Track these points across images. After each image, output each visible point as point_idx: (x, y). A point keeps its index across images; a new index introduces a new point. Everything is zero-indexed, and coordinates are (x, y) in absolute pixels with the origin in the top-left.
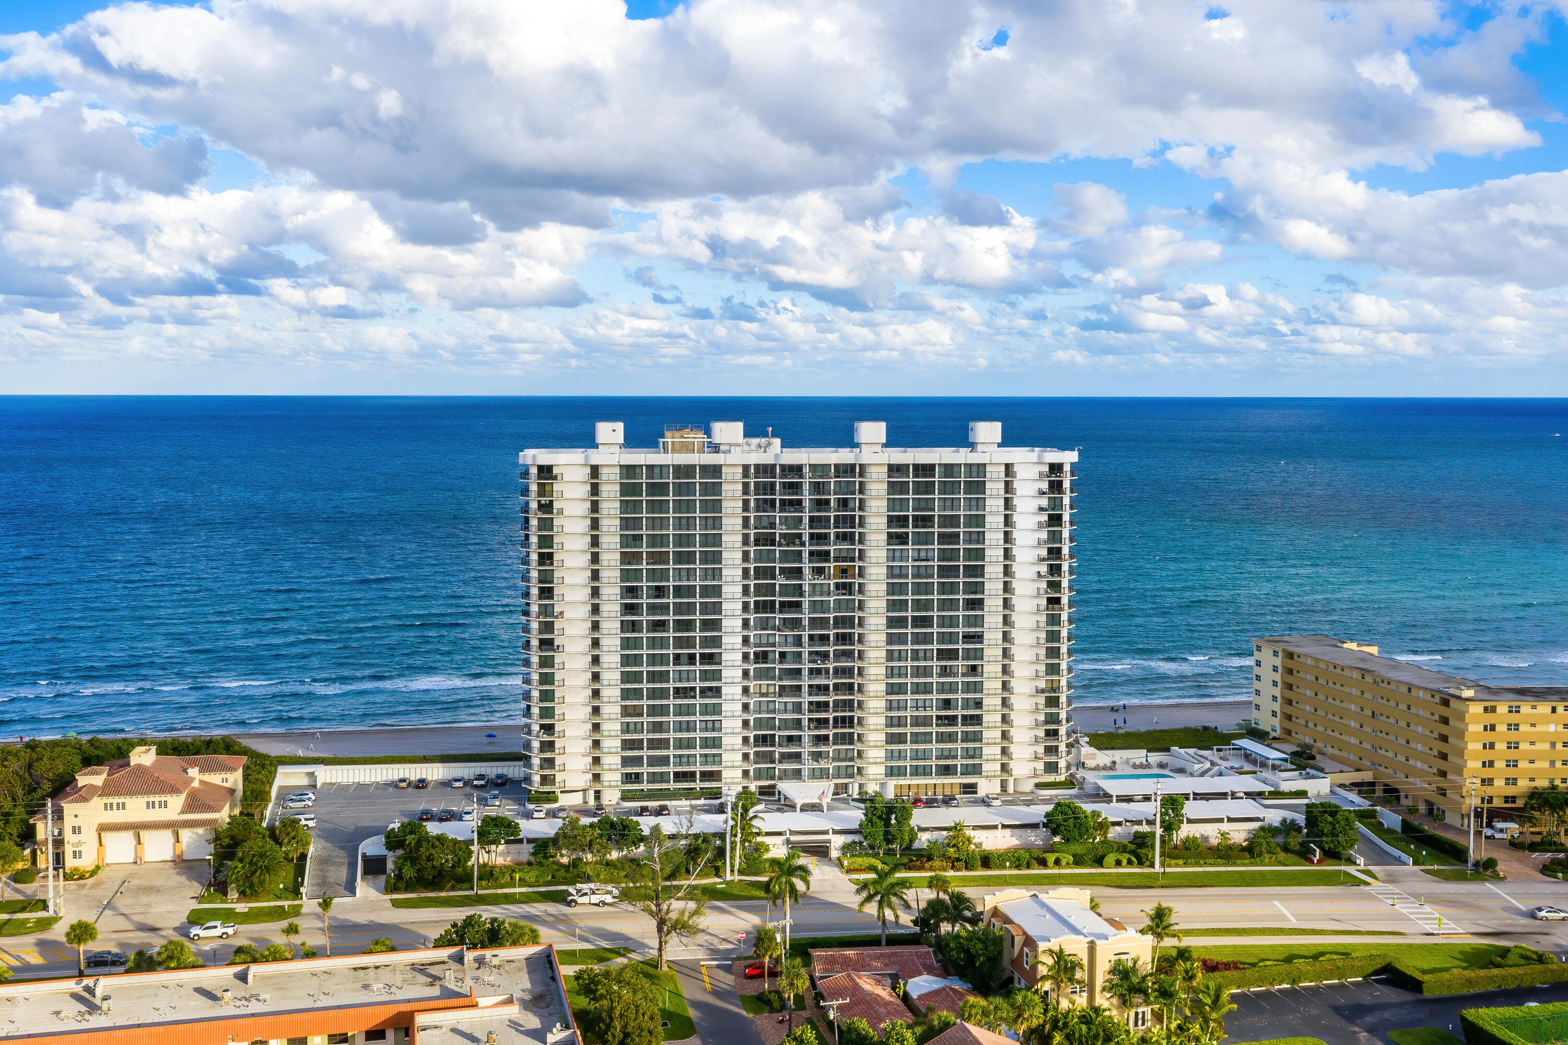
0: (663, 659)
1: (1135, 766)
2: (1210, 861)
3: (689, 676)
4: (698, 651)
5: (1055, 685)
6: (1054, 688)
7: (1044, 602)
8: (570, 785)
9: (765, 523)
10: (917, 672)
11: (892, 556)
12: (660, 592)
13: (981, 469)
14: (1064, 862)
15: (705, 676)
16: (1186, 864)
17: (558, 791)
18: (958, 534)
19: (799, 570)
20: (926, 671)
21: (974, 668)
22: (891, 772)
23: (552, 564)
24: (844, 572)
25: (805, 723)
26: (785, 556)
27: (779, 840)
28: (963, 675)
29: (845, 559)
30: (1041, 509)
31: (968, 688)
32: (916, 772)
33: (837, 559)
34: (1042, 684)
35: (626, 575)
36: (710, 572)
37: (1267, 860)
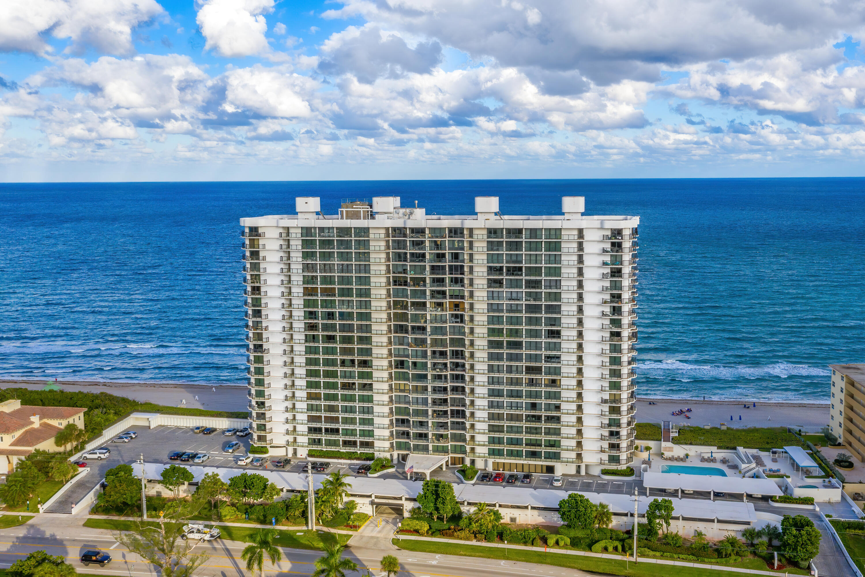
0: (333, 363)
1: (703, 460)
2: (681, 556)
3: (351, 375)
4: (356, 358)
5: (617, 398)
6: (616, 399)
7: (608, 335)
8: (275, 443)
9: (400, 269)
10: (511, 382)
11: (491, 296)
12: (331, 316)
13: (558, 232)
14: (562, 543)
15: (362, 375)
16: (662, 557)
17: (268, 446)
18: (540, 281)
19: (424, 304)
20: (518, 382)
21: (554, 381)
22: (493, 453)
23: (260, 294)
24: (457, 306)
25: (430, 413)
26: (414, 293)
27: (367, 500)
28: (546, 386)
29: (457, 297)
30: (605, 264)
31: (549, 395)
32: (511, 454)
33: (451, 297)
34: (606, 397)
35: (307, 304)
36: (364, 304)
37: (732, 561)
